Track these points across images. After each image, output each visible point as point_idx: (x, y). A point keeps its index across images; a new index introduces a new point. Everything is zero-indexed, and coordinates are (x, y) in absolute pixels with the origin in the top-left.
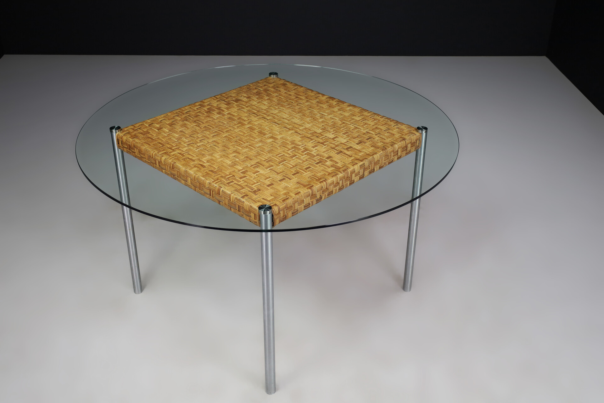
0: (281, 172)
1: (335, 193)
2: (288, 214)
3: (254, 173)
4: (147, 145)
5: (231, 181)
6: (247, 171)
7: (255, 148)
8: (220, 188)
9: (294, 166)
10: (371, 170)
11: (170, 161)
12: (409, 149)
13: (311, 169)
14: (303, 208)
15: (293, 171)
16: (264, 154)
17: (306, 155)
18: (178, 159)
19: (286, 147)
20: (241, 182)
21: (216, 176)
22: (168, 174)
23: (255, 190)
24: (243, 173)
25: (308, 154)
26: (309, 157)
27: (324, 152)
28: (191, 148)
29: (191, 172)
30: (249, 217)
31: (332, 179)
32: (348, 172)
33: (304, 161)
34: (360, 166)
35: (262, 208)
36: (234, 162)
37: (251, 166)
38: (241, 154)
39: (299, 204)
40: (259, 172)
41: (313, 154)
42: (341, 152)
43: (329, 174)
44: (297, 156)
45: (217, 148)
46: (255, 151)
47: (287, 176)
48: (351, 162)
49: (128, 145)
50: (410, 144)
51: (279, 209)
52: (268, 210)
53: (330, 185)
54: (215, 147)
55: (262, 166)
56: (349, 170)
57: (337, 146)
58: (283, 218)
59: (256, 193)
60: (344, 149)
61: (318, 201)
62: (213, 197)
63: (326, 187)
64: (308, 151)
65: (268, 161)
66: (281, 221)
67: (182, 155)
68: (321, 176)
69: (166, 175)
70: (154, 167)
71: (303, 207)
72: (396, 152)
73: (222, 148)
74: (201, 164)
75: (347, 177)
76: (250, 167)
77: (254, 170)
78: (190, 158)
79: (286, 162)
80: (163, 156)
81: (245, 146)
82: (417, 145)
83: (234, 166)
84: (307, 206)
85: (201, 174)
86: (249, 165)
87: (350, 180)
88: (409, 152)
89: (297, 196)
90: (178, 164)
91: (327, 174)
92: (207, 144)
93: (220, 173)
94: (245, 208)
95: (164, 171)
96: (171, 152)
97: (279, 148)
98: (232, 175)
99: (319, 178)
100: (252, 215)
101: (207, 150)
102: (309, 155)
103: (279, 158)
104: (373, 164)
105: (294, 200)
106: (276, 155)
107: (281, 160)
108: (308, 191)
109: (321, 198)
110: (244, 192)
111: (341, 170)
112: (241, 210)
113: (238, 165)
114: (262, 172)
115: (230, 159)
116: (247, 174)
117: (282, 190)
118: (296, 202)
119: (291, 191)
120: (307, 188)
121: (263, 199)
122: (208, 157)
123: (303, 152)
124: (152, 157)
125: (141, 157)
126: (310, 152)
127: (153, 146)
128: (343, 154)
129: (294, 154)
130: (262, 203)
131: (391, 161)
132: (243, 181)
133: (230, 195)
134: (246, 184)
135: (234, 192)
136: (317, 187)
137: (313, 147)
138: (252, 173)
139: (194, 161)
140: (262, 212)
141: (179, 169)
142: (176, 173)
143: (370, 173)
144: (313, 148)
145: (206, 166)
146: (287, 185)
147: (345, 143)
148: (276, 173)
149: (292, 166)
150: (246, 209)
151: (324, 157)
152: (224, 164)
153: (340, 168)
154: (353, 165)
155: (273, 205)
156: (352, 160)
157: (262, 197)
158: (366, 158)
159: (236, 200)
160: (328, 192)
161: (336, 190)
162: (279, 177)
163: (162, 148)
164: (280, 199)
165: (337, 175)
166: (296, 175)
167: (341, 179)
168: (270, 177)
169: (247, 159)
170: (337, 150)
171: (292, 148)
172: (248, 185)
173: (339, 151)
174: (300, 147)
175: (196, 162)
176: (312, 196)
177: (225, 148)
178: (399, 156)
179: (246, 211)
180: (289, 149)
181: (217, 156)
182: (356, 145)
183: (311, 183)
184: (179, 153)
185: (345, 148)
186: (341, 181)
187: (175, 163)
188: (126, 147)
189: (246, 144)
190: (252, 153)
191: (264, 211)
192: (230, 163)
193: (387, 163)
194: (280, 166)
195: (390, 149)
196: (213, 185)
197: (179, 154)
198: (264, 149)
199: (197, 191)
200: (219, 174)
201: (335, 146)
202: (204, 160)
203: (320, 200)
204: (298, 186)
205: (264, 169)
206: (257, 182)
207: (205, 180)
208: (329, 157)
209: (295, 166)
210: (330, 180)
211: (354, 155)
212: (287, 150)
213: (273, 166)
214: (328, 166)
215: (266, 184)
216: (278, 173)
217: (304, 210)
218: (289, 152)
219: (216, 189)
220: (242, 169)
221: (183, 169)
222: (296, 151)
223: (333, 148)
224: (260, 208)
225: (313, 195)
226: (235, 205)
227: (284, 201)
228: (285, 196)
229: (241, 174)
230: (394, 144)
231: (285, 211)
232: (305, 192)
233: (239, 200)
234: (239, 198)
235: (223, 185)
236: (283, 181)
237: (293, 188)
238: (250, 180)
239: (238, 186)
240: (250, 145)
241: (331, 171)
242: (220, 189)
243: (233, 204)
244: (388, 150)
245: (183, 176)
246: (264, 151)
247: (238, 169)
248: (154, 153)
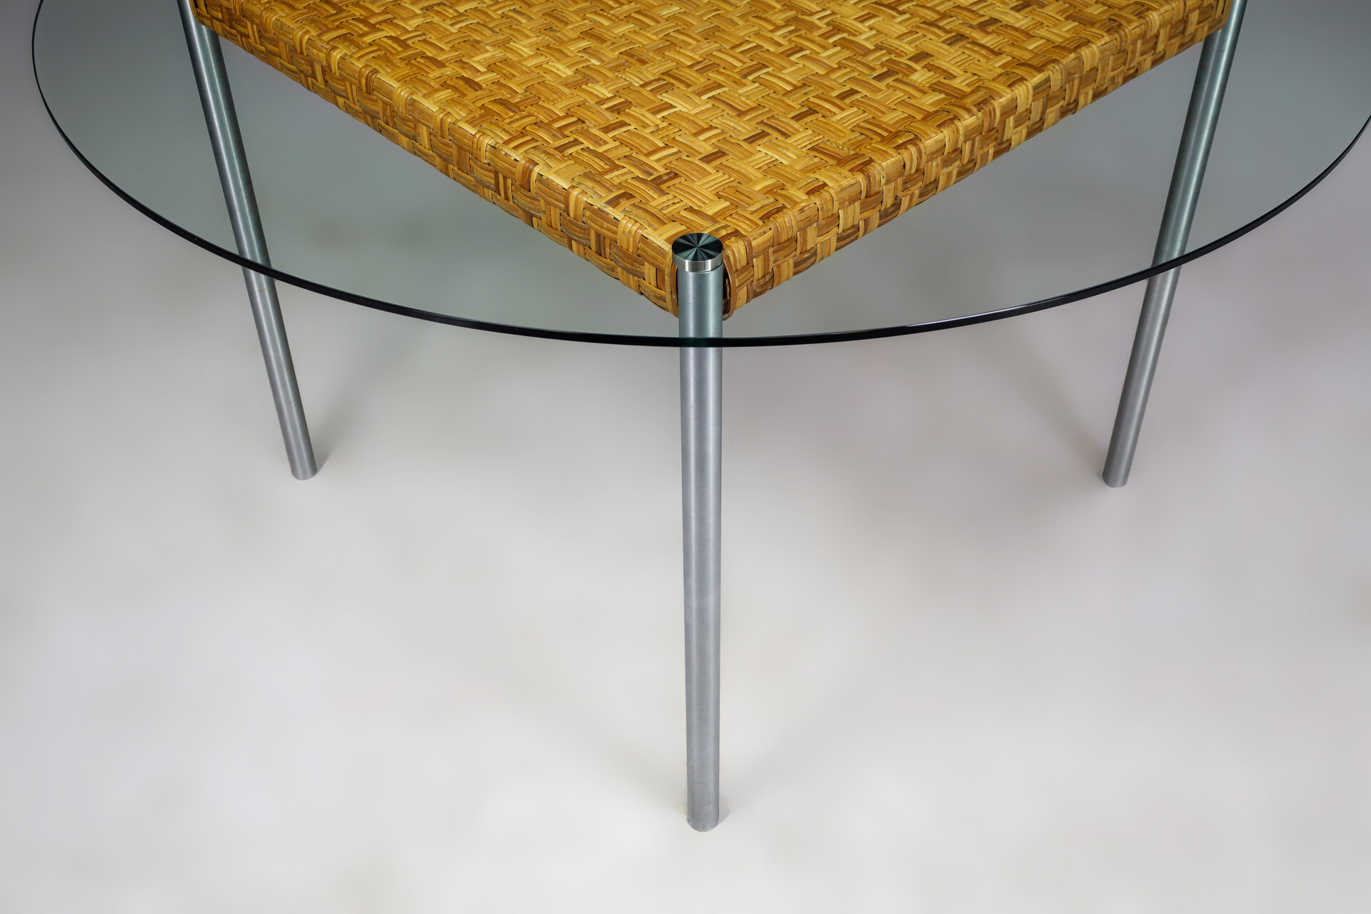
0: (752, 109)
1: (946, 187)
2: (779, 266)
3: (655, 112)
4: (284, 7)
5: (571, 139)
6: (628, 104)
7: (658, 22)
8: (531, 167)
9: (796, 88)
10: (1069, 104)
11: (359, 65)
12: (1191, 29)
13: (857, 97)
14: (834, 244)
15: (796, 103)
16: (690, 44)
17: (838, 48)
18: (387, 59)
19: (765, 20)
20: (609, 145)
21: (517, 120)
22: (355, 114)
23: (660, 177)
24: (615, 109)
25: (844, 44)
26: (847, 53)
27: (900, 37)
28: (436, 19)
29: (431, 106)
30: (636, 278)
31: (940, 136)
32: (994, 109)
33: (833, 70)
34: (1036, 88)
35: (688, 248)
36: (583, 70)
37: (642, 86)
38: (608, 43)
39: (822, 231)
40: (672, 106)
41: (863, 46)
42: (961, 37)
43: (927, 117)
44: (807, 52)
45: (524, 21)
46: (656, 34)
47: (773, 122)
48: (1001, 75)
49: (224, 10)
50: (1197, 12)
51: (749, 247)
52: (710, 257)
53: (932, 157)
54: (519, 18)
55: (682, 87)
56: (998, 104)
57: (944, 16)
58: (762, 282)
59: (664, 187)
60: (971, 26)
61: (886, 216)
62: (507, 198)
63: (918, 165)
64: (845, 35)
65: (706, 66)
66: (756, 295)
67: (403, 44)
68: (897, 122)
69: (349, 117)
70: (309, 89)
71: (834, 239)
72: (1151, 38)
73: (543, 21)
74: (466, 75)
75: (990, 130)
76: (641, 89)
77: (654, 99)
78: (430, 55)
79: (768, 73)
80: (334, 48)
81: (621, 14)
82: (1217, 17)
83: (584, 87)
84: (849, 236)
85: (464, 115)
86: (637, 83)
87: (999, 140)
88: (1188, 42)
89: (816, 200)
90: (387, 78)
91: (919, 117)
92: (492, 5)
93: (532, 109)
94: (622, 241)
95: (341, 100)
96: (365, 34)
97: (741, 22)
98: (574, 119)
99: (890, 132)
100: (649, 271)
101: (491, 29)
102: (848, 48)
103: (741, 57)
104: (1076, 82)
105: (804, 215)
106: (732, 48)
107: (750, 64)
108: (853, 182)
109: (897, 205)
110: (616, 181)
111: (968, 102)
112: (608, 250)
113: (598, 82)
114: (681, 106)
115: (568, 60)
116: (628, 114)
117: (759, 175)
118: (811, 225)
119: (793, 182)
120: (851, 170)
121: (690, 209)
122: (492, 53)
123: (826, 36)
124: (299, 50)
125: (268, 51)
126: (851, 38)
127: (307, 13)
128: (969, 46)
129: (793, 45)
130: (684, 228)
131: (1132, 71)
132: (614, 138)
133: (566, 194)
134: (626, 151)
135: (579, 183)
136: (885, 164)
137: (862, 20)
138: (648, 110)
139: (441, 65)
140: (687, 262)
141: (389, 94)
142: (378, 108)
143: (1064, 113)
144: (862, 22)
145: (484, 86)
146: (776, 157)
147: (971, 5)
148: (734, 114)
149: (789, 88)
150: (625, 247)
151: (900, 56)
152: (548, 77)
153: (964, 96)
154: (1010, 86)
155: (728, 236)
156: (1003, 66)
157: (685, 201)
158: (1055, 61)
159: (588, 213)
160: (920, 184)
161: (949, 175)
162: (746, 127)
163: (333, 21)
164: (752, 213)
165: (956, 122)
166: (808, 119)
167: (969, 136)
168: (711, 128)
169: (630, 60)
170: (947, 32)
171: (788, 22)
172: (634, 155)
173: (954, 34)
174: (814, 19)
175: (448, 71)
176: (869, 199)
177: (554, 21)
178: (1159, 56)
179: (624, 254)
180: (778, 28)
181: (523, 47)
182: (1012, 12)
183: (864, 151)
184: (390, 38)
185: (975, 23)
186: (969, 144)
187: (375, 71)
188: (220, 16)
189: (626, 7)
190: (650, 38)
191: (695, 258)
192: (570, 72)
193: (1120, 80)
194: (745, 85)
195: (1132, 28)
196: (506, 154)
197: (390, 42)
198: (689, 25)
199: (451, 173)
200: (530, 115)
201: (937, 17)
202: (479, 62)
203: (893, 212)
204: (816, 160)
205: (692, 96)
206: (667, 146)
207: (478, 136)
208: (920, 56)
209: (801, 87)
210: (933, 139)
211: (1008, 49)
212: (771, 28)
213: (720, 86)
214: (921, 87)
215: (701, 153)
216: (741, 114)
217: (837, 249)
218: (777, 36)
219: (518, 171)
220: (610, 95)
221: (402, 93)
222: (802, 32)
223: (932, 24)
224: (680, 246)
225: (871, 197)
226: (586, 231)
227: (766, 218)
228: (772, 200)
229: (608, 114)
230: (1148, 10)
231: (772, 259)
232: (845, 183)
233: (600, 213)
234: (599, 204)
235: (542, 155)
236: (761, 142)
237: (797, 167)
238: (640, 136)
239: (596, 160)
240: (638, 12)
241: (932, 104)
242: (531, 171)
243: (577, 226)
244: (1127, 30)
245: (405, 120)
246: (690, 33)
247: (597, 96)
248: (307, 37)
